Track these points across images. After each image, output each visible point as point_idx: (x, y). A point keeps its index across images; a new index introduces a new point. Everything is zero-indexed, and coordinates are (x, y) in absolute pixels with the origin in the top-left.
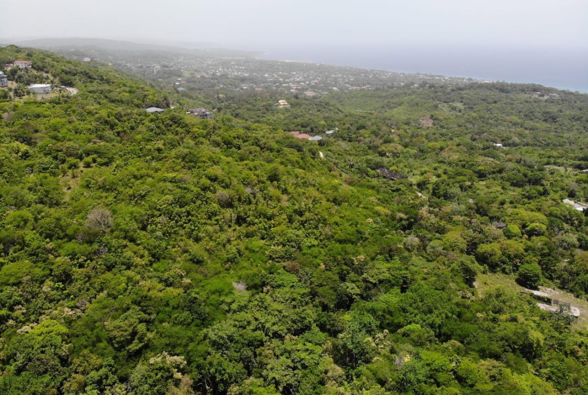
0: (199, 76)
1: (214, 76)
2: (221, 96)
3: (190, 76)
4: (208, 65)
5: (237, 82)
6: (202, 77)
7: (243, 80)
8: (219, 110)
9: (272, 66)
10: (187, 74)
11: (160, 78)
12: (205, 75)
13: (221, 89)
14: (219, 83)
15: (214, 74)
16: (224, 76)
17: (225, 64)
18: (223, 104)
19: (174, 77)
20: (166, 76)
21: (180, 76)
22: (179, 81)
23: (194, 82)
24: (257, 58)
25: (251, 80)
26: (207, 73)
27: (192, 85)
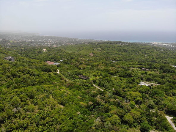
0: (16, 42)
1: (21, 42)
2: (22, 49)
3: (13, 42)
4: (20, 38)
5: (29, 43)
6: (17, 42)
7: (32, 42)
8: (21, 54)
9: (42, 38)
10: (11, 42)
11: (2, 43)
12: (18, 41)
13: (24, 46)
14: (23, 44)
15: (21, 41)
16: (25, 41)
17: (26, 37)
18: (23, 52)
19: (7, 43)
20: (4, 42)
21: (9, 42)
22: (8, 44)
23: (14, 44)
24: (37, 35)
25: (34, 42)
26: (19, 41)
27: (13, 45)
